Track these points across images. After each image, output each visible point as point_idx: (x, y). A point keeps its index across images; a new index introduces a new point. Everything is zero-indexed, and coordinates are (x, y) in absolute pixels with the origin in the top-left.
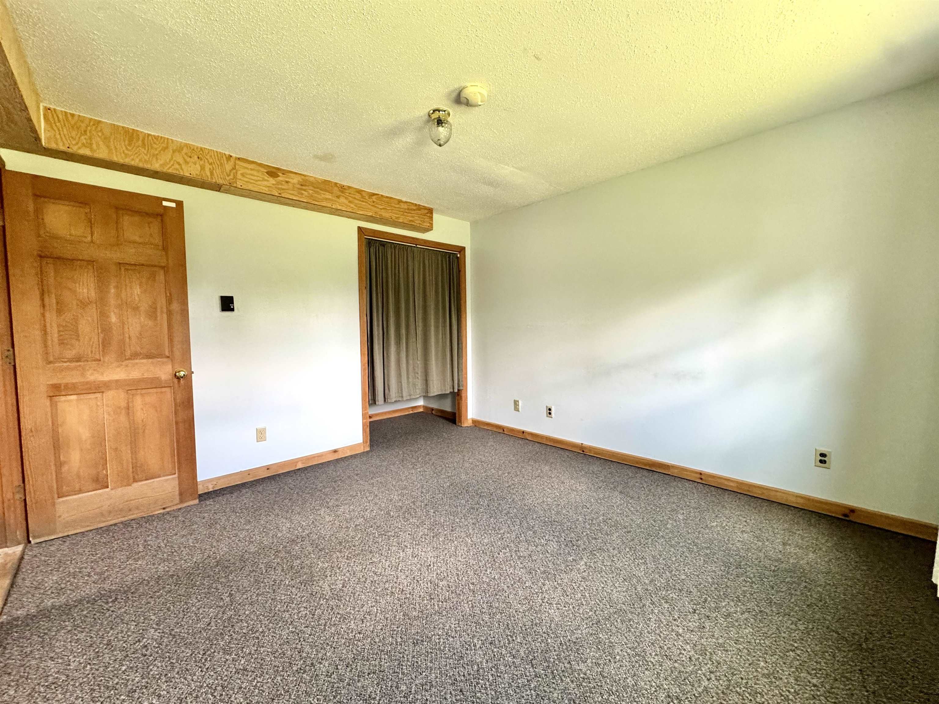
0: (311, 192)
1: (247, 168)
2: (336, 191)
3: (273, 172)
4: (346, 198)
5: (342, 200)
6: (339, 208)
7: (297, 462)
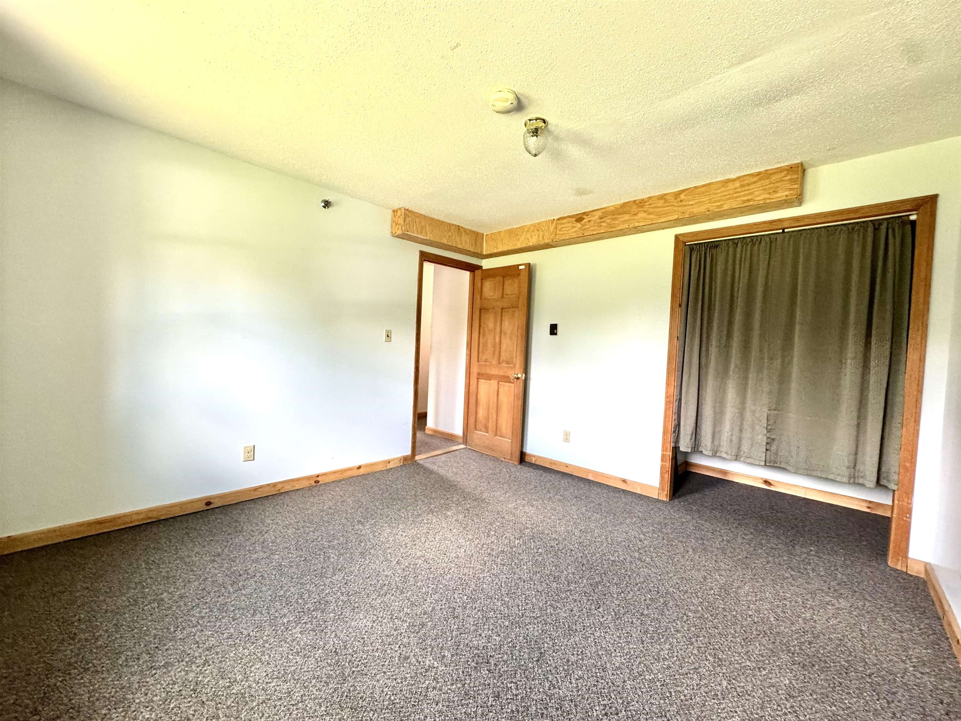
0: (609, 221)
1: (563, 224)
2: (634, 209)
3: (579, 218)
4: (645, 212)
5: (642, 215)
6: (637, 224)
7: (589, 473)
